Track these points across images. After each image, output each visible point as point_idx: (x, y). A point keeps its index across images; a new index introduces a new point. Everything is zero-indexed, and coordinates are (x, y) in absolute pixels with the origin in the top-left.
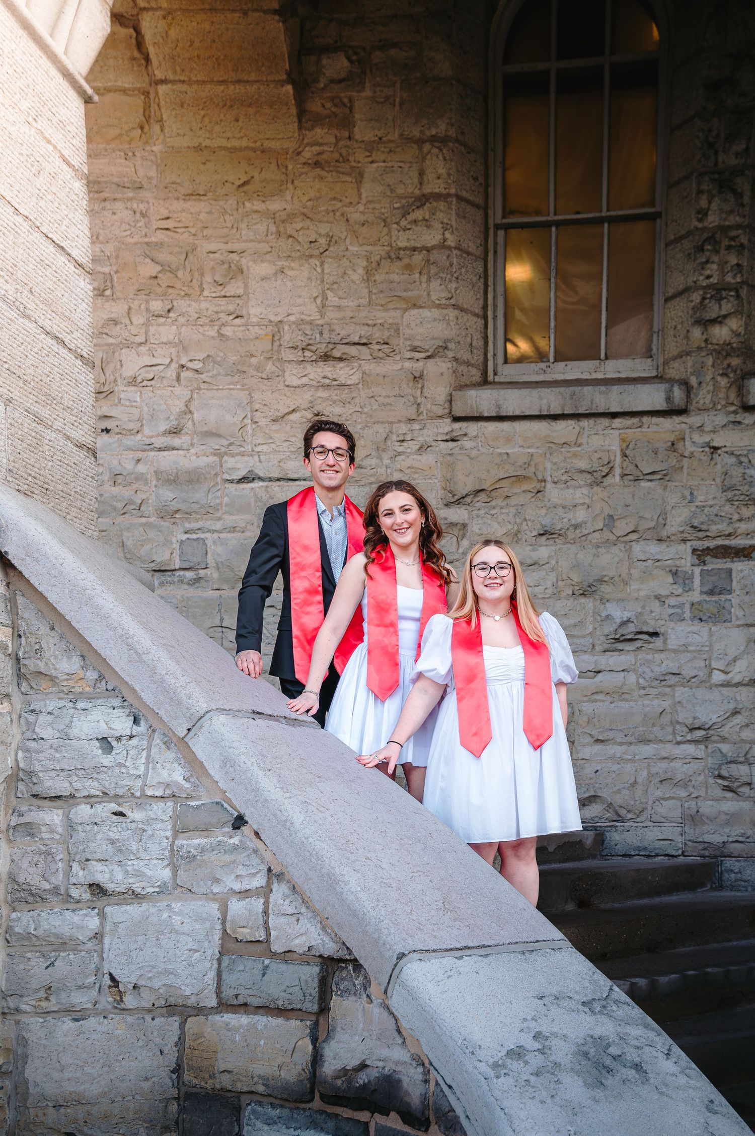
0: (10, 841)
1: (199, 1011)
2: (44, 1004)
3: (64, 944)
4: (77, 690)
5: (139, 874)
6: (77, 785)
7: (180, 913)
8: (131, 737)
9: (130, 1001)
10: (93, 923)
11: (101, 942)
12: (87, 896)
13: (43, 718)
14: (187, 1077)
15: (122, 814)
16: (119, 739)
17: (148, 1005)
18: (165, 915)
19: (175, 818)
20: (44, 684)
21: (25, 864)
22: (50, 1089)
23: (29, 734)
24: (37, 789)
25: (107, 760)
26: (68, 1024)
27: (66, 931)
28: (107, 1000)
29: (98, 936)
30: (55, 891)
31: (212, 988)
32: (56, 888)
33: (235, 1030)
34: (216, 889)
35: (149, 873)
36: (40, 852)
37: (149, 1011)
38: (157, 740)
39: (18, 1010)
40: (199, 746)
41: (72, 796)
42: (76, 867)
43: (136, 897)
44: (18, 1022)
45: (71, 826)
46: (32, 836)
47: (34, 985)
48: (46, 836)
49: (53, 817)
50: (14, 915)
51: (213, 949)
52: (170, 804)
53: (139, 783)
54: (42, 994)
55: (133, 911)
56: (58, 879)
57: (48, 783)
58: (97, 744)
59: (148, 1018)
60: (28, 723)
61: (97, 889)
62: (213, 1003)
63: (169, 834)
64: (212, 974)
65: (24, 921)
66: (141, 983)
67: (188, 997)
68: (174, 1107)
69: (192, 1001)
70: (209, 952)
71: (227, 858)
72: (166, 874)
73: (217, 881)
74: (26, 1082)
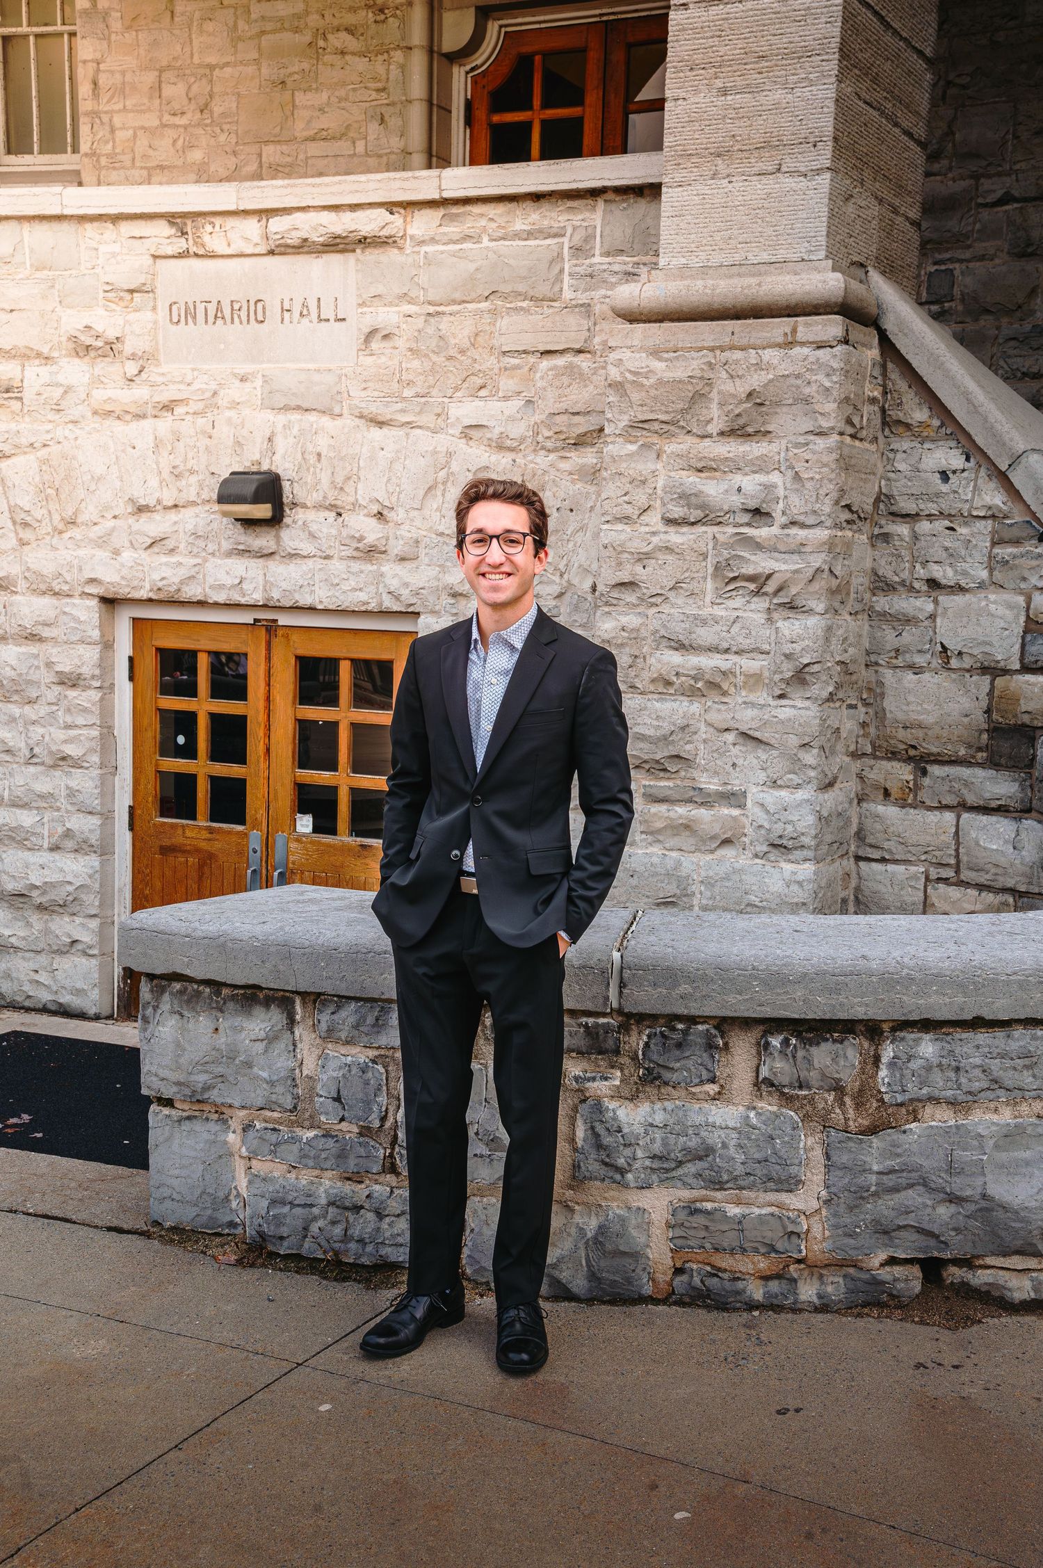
0: (873, 546)
1: (1005, 672)
2: (894, 661)
3: (908, 620)
4: (925, 434)
5: (965, 573)
6: (922, 506)
7: (995, 602)
8: (963, 471)
9: (954, 663)
10: (930, 607)
11: (934, 621)
12: (925, 588)
13: (899, 456)
14: (995, 716)
15: (952, 529)
16: (954, 472)
17: (968, 667)
18: (983, 603)
19: (994, 532)
20: (901, 429)
21: (883, 562)
22: (900, 716)
23: (889, 467)
24: (894, 509)
25: (945, 488)
26: (910, 676)
27: (911, 612)
28: (937, 662)
29: (932, 617)
30: (903, 583)
31: (1017, 656)
32: (903, 581)
33: (1034, 685)
34: (1023, 586)
35: (972, 573)
36: (893, 555)
37: (968, 671)
38: (983, 472)
39: (877, 664)
40: (1016, 478)
41: (917, 515)
42: (918, 566)
43: (960, 589)
44: (876, 672)
45: (916, 537)
46: (888, 543)
47: (888, 647)
48: (897, 543)
49: (903, 529)
50: (874, 599)
51: (1018, 629)
52: (990, 522)
53: (967, 506)
54: (893, 654)
55: (959, 600)
56: (905, 575)
57: (902, 504)
58: (938, 475)
59: (967, 675)
60: (888, 459)
61: (933, 584)
62: (1017, 666)
63: (988, 544)
64: (1017, 647)
65: (882, 603)
66: (965, 650)
67: (998, 662)
68: (985, 736)
69: (1002, 664)
70: (1016, 631)
71: (1034, 563)
72: (984, 574)
73: (1024, 579)
74: (884, 710)
